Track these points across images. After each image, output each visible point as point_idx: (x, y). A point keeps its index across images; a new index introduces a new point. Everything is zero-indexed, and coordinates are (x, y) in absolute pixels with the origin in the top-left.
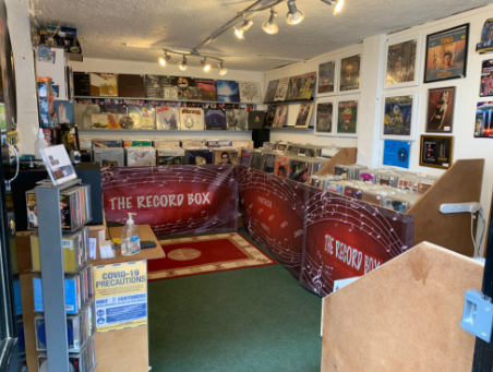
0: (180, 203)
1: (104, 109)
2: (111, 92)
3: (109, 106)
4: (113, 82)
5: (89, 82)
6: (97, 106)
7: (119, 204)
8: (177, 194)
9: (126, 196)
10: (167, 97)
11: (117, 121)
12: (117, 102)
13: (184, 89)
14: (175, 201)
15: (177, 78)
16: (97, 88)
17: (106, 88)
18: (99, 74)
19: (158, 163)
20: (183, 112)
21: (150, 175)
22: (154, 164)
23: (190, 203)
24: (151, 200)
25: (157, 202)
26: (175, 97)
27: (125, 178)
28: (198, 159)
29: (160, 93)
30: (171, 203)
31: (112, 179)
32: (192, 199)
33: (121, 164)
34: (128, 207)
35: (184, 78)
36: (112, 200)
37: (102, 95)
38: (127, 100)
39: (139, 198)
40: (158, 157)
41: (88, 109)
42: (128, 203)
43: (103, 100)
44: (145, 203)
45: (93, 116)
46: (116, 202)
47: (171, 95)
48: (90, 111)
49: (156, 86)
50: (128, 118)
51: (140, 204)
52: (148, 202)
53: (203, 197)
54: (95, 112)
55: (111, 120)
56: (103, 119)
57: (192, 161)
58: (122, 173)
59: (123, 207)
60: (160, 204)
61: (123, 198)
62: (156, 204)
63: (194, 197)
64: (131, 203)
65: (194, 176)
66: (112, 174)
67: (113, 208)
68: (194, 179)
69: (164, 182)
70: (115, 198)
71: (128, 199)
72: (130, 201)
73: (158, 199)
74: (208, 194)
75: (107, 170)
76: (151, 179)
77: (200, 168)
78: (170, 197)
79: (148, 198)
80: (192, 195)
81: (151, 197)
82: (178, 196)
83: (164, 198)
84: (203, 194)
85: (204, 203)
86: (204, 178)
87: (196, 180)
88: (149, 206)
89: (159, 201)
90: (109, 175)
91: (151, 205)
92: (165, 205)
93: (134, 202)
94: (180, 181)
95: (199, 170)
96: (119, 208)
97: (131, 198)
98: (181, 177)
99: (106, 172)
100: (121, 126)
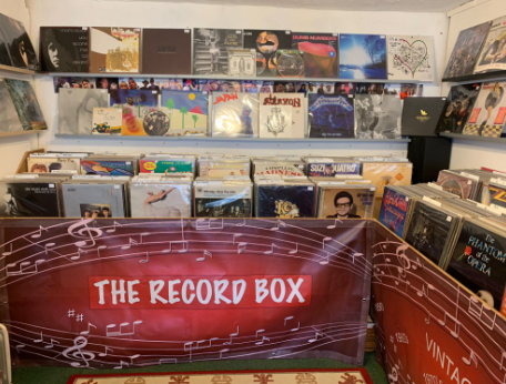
0: (237, 299)
1: (116, 98)
2: (127, 65)
3: (126, 92)
4: (132, 45)
5: (88, 47)
6: (104, 91)
7: (114, 292)
8: (231, 278)
9: (128, 278)
10: (234, 71)
11: (140, 121)
12: (140, 85)
13: (268, 56)
14: (228, 293)
15: (257, 33)
16: (102, 57)
17: (118, 56)
18: (107, 30)
19: (195, 213)
20: (266, 102)
21: (178, 236)
22: (186, 214)
23: (259, 300)
24: (178, 288)
25: (189, 293)
26: (251, 72)
27: (125, 241)
28: (281, 206)
29: (221, 65)
30: (219, 296)
31: (98, 242)
32: (263, 290)
33: (118, 214)
34: (132, 301)
35: (269, 32)
36: (100, 285)
37: (110, 71)
38: (162, 81)
39: (152, 284)
40: (195, 201)
41: (87, 98)
42: (132, 293)
43: (115, 80)
44: (164, 293)
45: (96, 111)
46: (108, 288)
47: (242, 68)
48: (92, 101)
49: (214, 50)
50: (161, 114)
51: (154, 296)
52: (172, 293)
53: (289, 289)
54: (101, 104)
55: (127, 115)
56: (113, 116)
57: (269, 210)
58: (119, 230)
59: (123, 300)
60: (196, 298)
61: (122, 282)
62: (188, 297)
63: (268, 287)
64: (136, 293)
65: (270, 242)
66: (100, 232)
67: (102, 301)
68: (269, 249)
69: (206, 252)
70: (106, 282)
71: (130, 284)
72: (135, 287)
73: (192, 288)
74: (300, 281)
75: (90, 225)
76: (179, 246)
77: (283, 224)
78: (217, 283)
79: (171, 284)
80: (265, 282)
81: (178, 281)
82: (235, 283)
83: (204, 286)
84: (290, 281)
85: (289, 300)
86: (294, 247)
87: (275, 249)
88: (172, 301)
89: (195, 292)
90: (94, 234)
91: (178, 300)
92: (206, 302)
93: (143, 291)
94: (239, 251)
95: (281, 229)
96: (115, 302)
97: (137, 282)
98: (241, 244)
99: (88, 229)
100: (146, 129)
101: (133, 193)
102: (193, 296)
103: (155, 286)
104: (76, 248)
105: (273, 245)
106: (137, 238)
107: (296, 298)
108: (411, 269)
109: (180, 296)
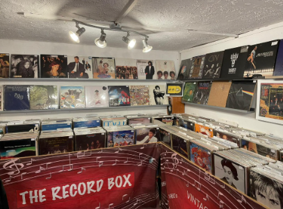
0: (99, 190)
7: (31, 197)
8: (96, 180)
9: (39, 189)
23: (110, 188)
24: (67, 189)
25: (74, 191)
27: (37, 168)
30: (90, 190)
31: (22, 171)
32: (111, 183)
34: (41, 201)
36: (23, 194)
39: (53, 189)
42: (41, 196)
44: (60, 193)
46: (27, 196)
51: (55, 196)
52: (64, 192)
53: (124, 180)
58: (34, 163)
59: (36, 201)
60: (78, 193)
61: (36, 191)
62: (73, 193)
63: (114, 181)
64: (44, 196)
66: (22, 165)
67: (24, 203)
68: (115, 162)
69: (82, 168)
70: (27, 192)
71: (41, 191)
72: (43, 193)
73: (75, 188)
74: (129, 175)
76: (68, 167)
77: (121, 150)
78: (89, 183)
79: (64, 188)
80: (113, 179)
81: (68, 186)
82: (98, 182)
83: (82, 186)
84: (124, 176)
85: (124, 186)
86: (126, 160)
87: (117, 162)
88: (65, 197)
89: (77, 190)
90: (19, 167)
91: (68, 196)
92: (83, 194)
93: (48, 194)
94: (100, 166)
95: (120, 152)
96: (32, 202)
97: (45, 190)
98: (101, 162)
99: (15, 164)
102: (76, 192)
103: (55, 190)
104: (8, 176)
105: (116, 160)
106: (44, 166)
107: (127, 184)
108: (179, 164)
109: (69, 194)
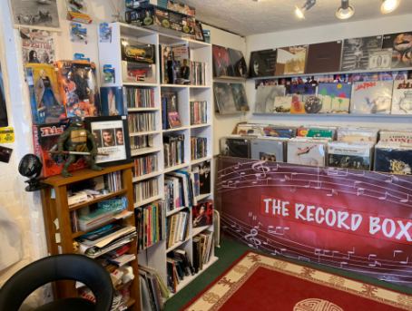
0: (354, 227)
1: (289, 91)
2: (297, 69)
3: (296, 86)
4: (301, 56)
5: (275, 60)
6: (282, 86)
7: (274, 207)
8: (351, 211)
9: (283, 200)
10: (372, 65)
11: (302, 104)
12: (305, 81)
13: (403, 52)
14: (348, 222)
15: (394, 36)
16: (282, 66)
17: (292, 64)
18: (287, 49)
20: (400, 87)
21: (316, 178)
22: (321, 163)
23: (372, 232)
24: (313, 212)
25: (320, 216)
26: (386, 66)
27: (282, 176)
28: (394, 164)
29: (362, 63)
30: (341, 223)
31: (268, 176)
32: (375, 225)
33: (279, 160)
34: (284, 214)
35: (405, 34)
36: (267, 201)
37: (287, 74)
38: (319, 77)
39: (297, 206)
41: (272, 91)
42: (285, 210)
43: (289, 79)
44: (304, 213)
45: (276, 98)
46: (271, 204)
47: (379, 64)
48: (275, 93)
49: (358, 53)
50: (316, 99)
51: (298, 214)
52: (309, 214)
53: (398, 228)
54: (280, 94)
55: (296, 102)
56: (286, 102)
57: (385, 167)
58: (279, 170)
59: (279, 212)
60: (324, 221)
61: (279, 201)
62: (319, 219)
63: (381, 223)
64: (287, 210)
65: (385, 190)
66: (269, 170)
67: (267, 211)
68: (383, 196)
69: (333, 190)
70: (270, 200)
71: (284, 203)
72: (286, 207)
73: (323, 213)
74: (409, 224)
75: (264, 164)
76: (316, 184)
77: (396, 179)
78: (340, 214)
79: (309, 208)
80: (378, 220)
81: (313, 207)
82: (354, 216)
83: (331, 213)
84: (400, 223)
85: (399, 237)
86: (405, 197)
87: (388, 197)
88: (309, 219)
89: (324, 216)
90: (266, 170)
91: (313, 219)
92: (332, 224)
93: (291, 209)
94: (358, 194)
95: (394, 182)
96: (274, 213)
97: (288, 203)
98: (360, 189)
99: (262, 167)
100: (306, 109)
101: (289, 148)
102: (322, 219)
103: (299, 208)
104: (255, 177)
105: (386, 193)
106: (289, 175)
107: (404, 236)
109: (314, 217)
